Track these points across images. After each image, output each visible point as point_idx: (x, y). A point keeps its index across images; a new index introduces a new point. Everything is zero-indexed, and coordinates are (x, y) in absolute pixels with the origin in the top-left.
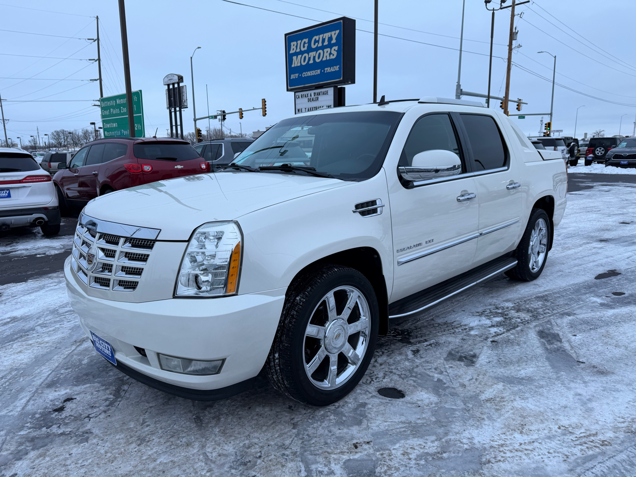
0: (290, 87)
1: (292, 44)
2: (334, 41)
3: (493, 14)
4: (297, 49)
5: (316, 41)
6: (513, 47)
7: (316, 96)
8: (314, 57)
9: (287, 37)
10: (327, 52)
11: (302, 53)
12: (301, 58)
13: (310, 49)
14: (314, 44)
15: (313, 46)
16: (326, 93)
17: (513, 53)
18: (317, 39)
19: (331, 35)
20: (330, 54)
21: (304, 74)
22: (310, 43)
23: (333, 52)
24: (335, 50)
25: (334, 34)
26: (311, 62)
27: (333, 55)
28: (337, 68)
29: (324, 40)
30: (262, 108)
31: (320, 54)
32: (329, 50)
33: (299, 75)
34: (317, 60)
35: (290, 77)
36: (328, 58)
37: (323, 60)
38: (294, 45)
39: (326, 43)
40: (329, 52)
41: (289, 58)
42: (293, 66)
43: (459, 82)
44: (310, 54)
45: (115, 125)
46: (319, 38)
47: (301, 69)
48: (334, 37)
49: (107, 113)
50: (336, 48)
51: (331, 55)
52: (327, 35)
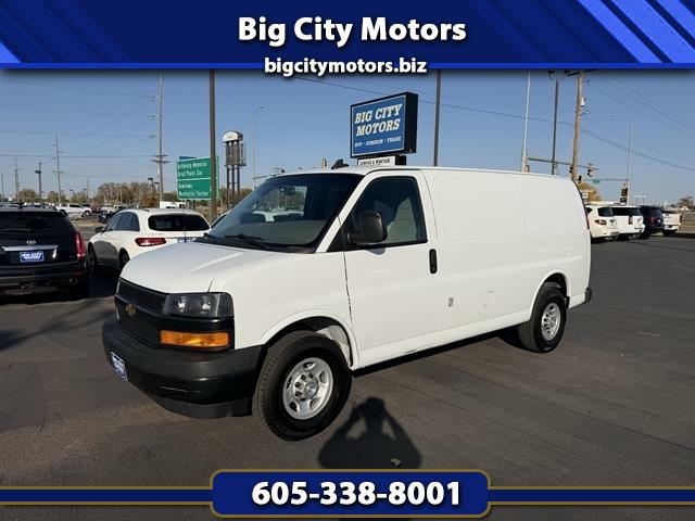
0: (353, 154)
1: (357, 115)
2: (397, 114)
4: (361, 120)
5: (380, 113)
7: (378, 162)
8: (378, 128)
9: (352, 108)
10: (390, 123)
11: (366, 123)
12: (365, 128)
13: (374, 121)
14: (379, 116)
15: (377, 118)
16: (388, 161)
18: (381, 111)
19: (394, 108)
20: (393, 125)
21: (367, 143)
22: (374, 114)
23: (396, 124)
24: (397, 122)
25: (398, 108)
26: (375, 132)
27: (396, 127)
28: (399, 139)
29: (387, 113)
31: (383, 125)
32: (392, 122)
33: (362, 144)
34: (381, 131)
35: (354, 145)
36: (391, 129)
37: (386, 130)
38: (359, 116)
39: (389, 115)
41: (354, 128)
42: (357, 135)
44: (374, 124)
45: (189, 186)
46: (383, 110)
47: (364, 138)
48: (397, 110)
49: (183, 174)
50: (399, 120)
51: (394, 127)
52: (391, 108)
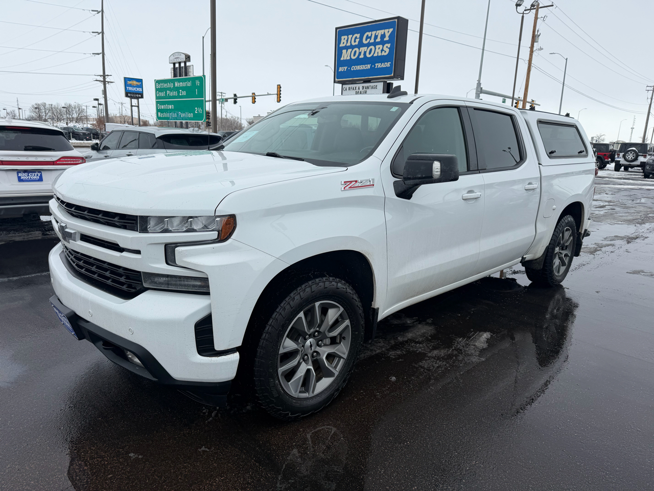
0: (337, 79)
1: (343, 37)
2: (387, 39)
3: (523, 17)
4: (347, 43)
5: (367, 37)
6: (534, 49)
7: (364, 90)
8: (365, 53)
9: (338, 30)
10: (379, 48)
11: (352, 47)
12: (351, 52)
13: (361, 45)
14: (366, 40)
15: (365, 42)
16: (376, 87)
17: (533, 55)
18: (370, 35)
19: (384, 32)
20: (382, 50)
21: (353, 68)
22: (361, 38)
23: (385, 48)
24: (387, 47)
25: (388, 32)
26: (362, 56)
27: (385, 52)
28: (388, 64)
29: (376, 37)
30: (277, 94)
31: (371, 50)
32: (381, 46)
33: (347, 69)
34: (368, 55)
35: (338, 69)
36: (380, 54)
37: (375, 55)
38: (344, 39)
39: (378, 40)
40: (381, 49)
41: (338, 51)
42: (342, 59)
43: (479, 81)
44: (361, 49)
45: (171, 107)
46: (372, 35)
47: (350, 63)
48: (387, 35)
49: (162, 94)
50: (389, 45)
51: (383, 52)
52: (380, 33)
